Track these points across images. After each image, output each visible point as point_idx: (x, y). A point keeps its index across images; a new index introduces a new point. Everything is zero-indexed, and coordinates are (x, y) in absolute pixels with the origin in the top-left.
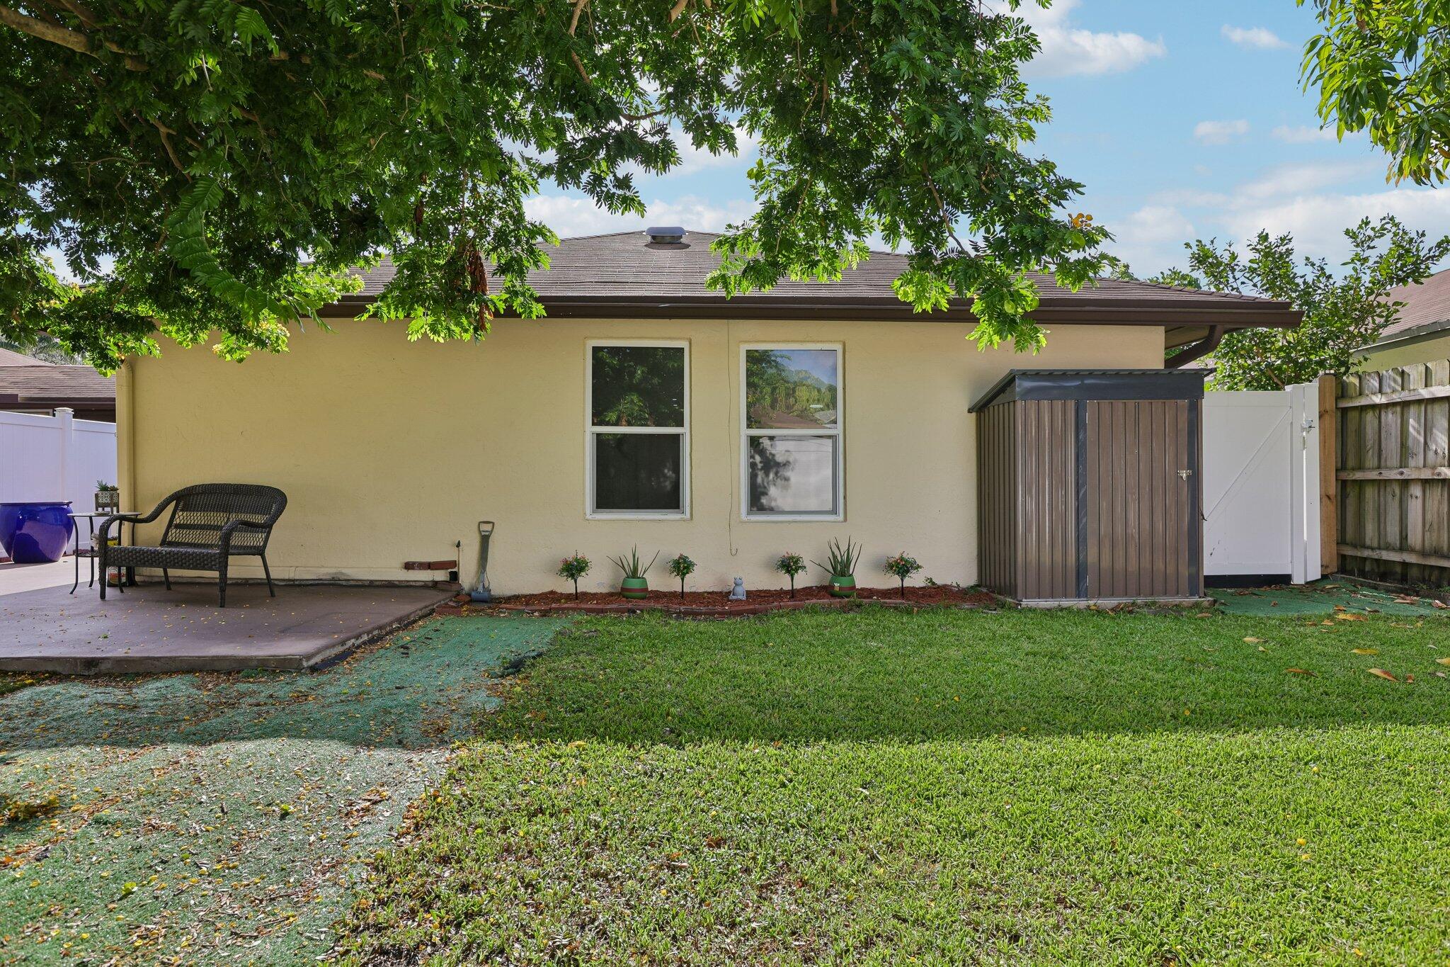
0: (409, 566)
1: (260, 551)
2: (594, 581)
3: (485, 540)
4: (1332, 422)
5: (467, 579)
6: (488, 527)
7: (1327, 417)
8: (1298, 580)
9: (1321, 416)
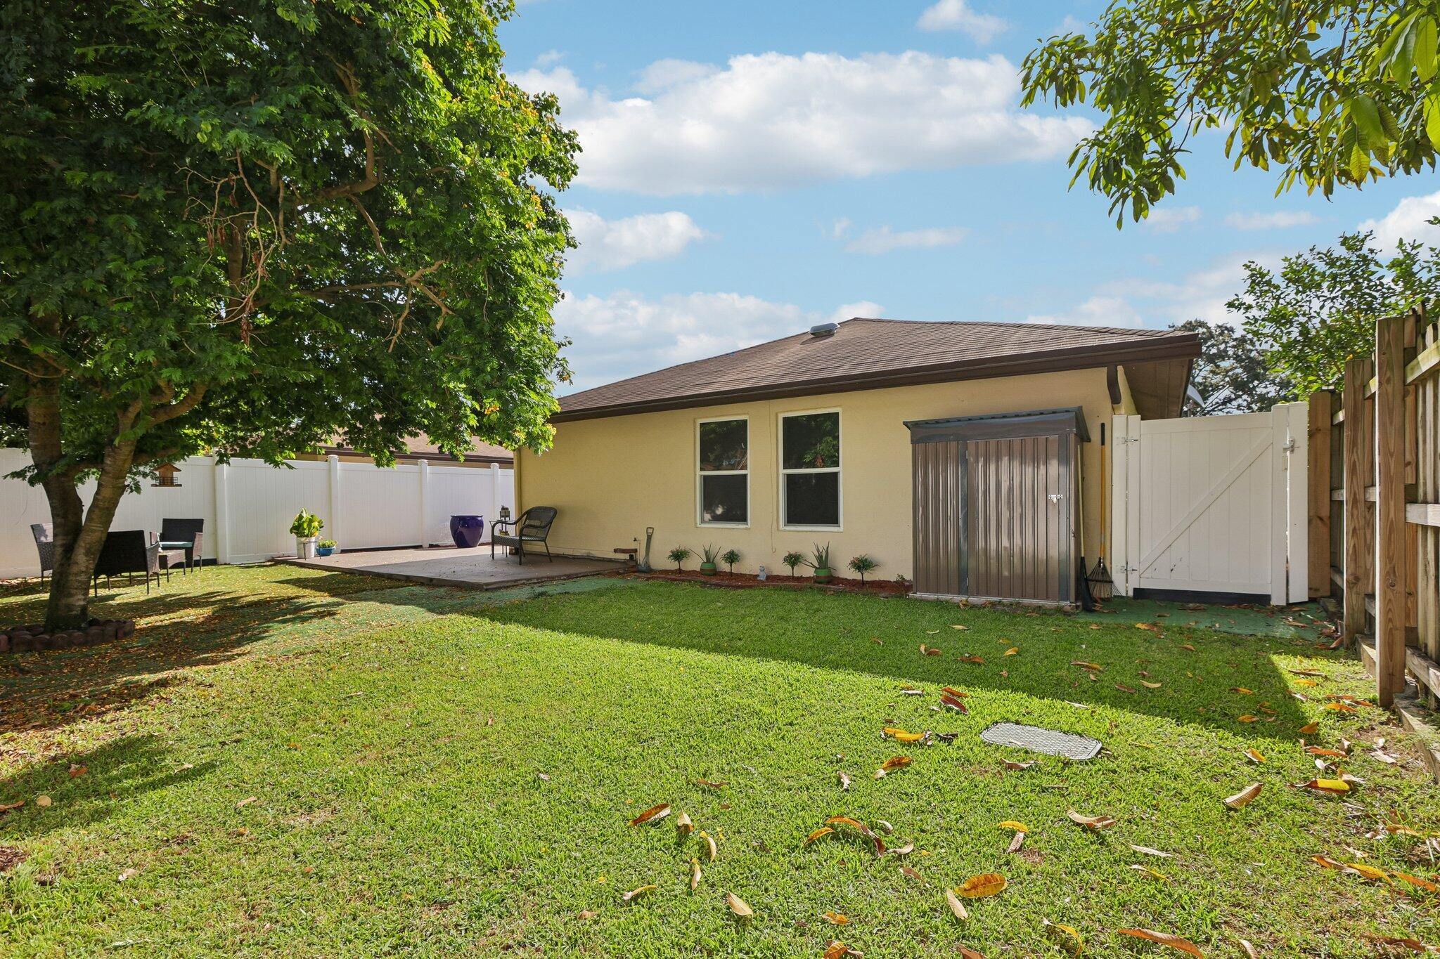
0: (616, 551)
1: (544, 540)
2: (694, 564)
3: (649, 537)
4: (1324, 441)
5: (641, 557)
6: (650, 531)
7: (1319, 436)
8: (1274, 602)
9: (1311, 435)
